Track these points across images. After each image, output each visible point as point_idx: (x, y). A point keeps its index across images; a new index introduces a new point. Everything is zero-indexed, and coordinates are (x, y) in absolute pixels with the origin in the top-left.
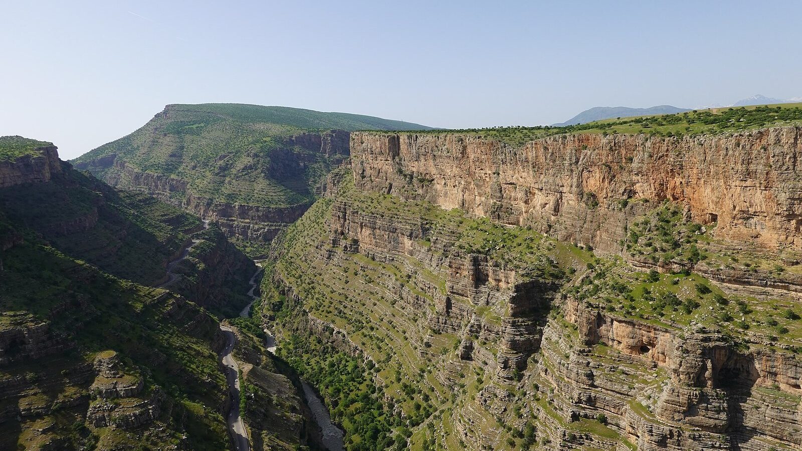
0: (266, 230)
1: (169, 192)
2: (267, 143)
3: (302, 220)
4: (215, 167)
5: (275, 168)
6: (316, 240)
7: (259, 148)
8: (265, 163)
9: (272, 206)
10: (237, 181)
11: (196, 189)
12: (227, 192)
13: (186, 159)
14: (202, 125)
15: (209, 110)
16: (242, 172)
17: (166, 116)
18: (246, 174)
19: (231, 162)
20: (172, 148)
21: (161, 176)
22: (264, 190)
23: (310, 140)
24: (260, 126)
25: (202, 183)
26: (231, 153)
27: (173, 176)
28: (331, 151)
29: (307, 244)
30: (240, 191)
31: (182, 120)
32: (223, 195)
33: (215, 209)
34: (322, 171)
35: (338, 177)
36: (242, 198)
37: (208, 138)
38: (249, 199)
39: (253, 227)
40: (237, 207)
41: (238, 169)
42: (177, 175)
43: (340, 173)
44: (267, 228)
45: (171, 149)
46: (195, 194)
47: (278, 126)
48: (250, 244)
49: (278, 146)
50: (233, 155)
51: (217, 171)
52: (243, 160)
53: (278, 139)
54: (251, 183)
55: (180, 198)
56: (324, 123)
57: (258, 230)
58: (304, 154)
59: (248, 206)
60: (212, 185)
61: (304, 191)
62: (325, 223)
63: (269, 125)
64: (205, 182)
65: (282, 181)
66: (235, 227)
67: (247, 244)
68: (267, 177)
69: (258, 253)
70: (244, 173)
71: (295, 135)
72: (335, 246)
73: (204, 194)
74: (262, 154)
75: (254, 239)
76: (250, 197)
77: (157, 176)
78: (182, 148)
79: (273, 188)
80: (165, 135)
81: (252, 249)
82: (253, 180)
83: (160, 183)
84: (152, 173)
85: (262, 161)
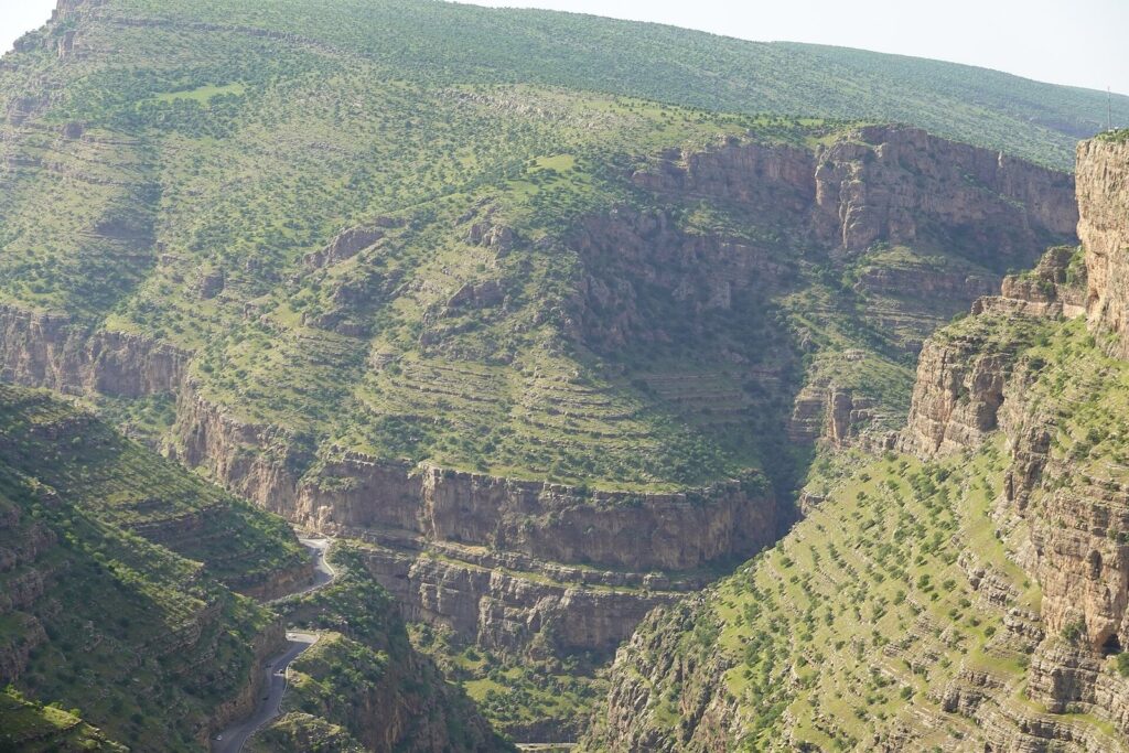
0: (566, 601)
1: (96, 395)
2: (560, 183)
3: (788, 563)
4: (316, 288)
5: (604, 302)
6: (935, 671)
7: (526, 206)
8: (557, 275)
9: (600, 486)
10: (425, 355)
11: (232, 386)
12: (382, 407)
13: (173, 245)
14: (236, 89)
15: (260, 24)
16: (451, 314)
17: (68, 44)
18: (470, 327)
19: (393, 266)
20: (107, 191)
21: (61, 322)
22: (560, 408)
23: (759, 172)
24: (517, 102)
25: (263, 362)
26: (391, 224)
27: (114, 323)
28: (859, 230)
29: (882, 684)
30: (444, 406)
31: (144, 64)
32: (364, 422)
33: (324, 487)
34: (820, 323)
35: (979, 358)
36: (453, 441)
37: (270, 149)
38: (489, 449)
39: (506, 582)
40: (429, 483)
41: (429, 299)
42: (136, 320)
43: (993, 338)
44: (570, 590)
45: (101, 201)
46: (231, 410)
47: (601, 106)
48: (483, 662)
49: (611, 198)
50: (398, 232)
51: (328, 305)
52: (453, 258)
53: (611, 167)
54: (496, 371)
55: (148, 427)
56: (771, 94)
57: (528, 597)
58: (734, 241)
59: (484, 482)
60: (309, 371)
61: (734, 420)
62: (975, 584)
63: (559, 98)
64: (275, 355)
65: (637, 367)
66: (417, 578)
67: (470, 665)
68: (565, 346)
69: (524, 712)
70: (459, 322)
71: (690, 146)
72: (1070, 705)
73: (272, 414)
74: (540, 235)
75: (506, 640)
76: (491, 436)
77: (46, 321)
78: (152, 193)
79: (600, 398)
80: (75, 132)
81: (498, 688)
82: (502, 354)
83: (58, 351)
84: (22, 306)
85: (541, 264)
